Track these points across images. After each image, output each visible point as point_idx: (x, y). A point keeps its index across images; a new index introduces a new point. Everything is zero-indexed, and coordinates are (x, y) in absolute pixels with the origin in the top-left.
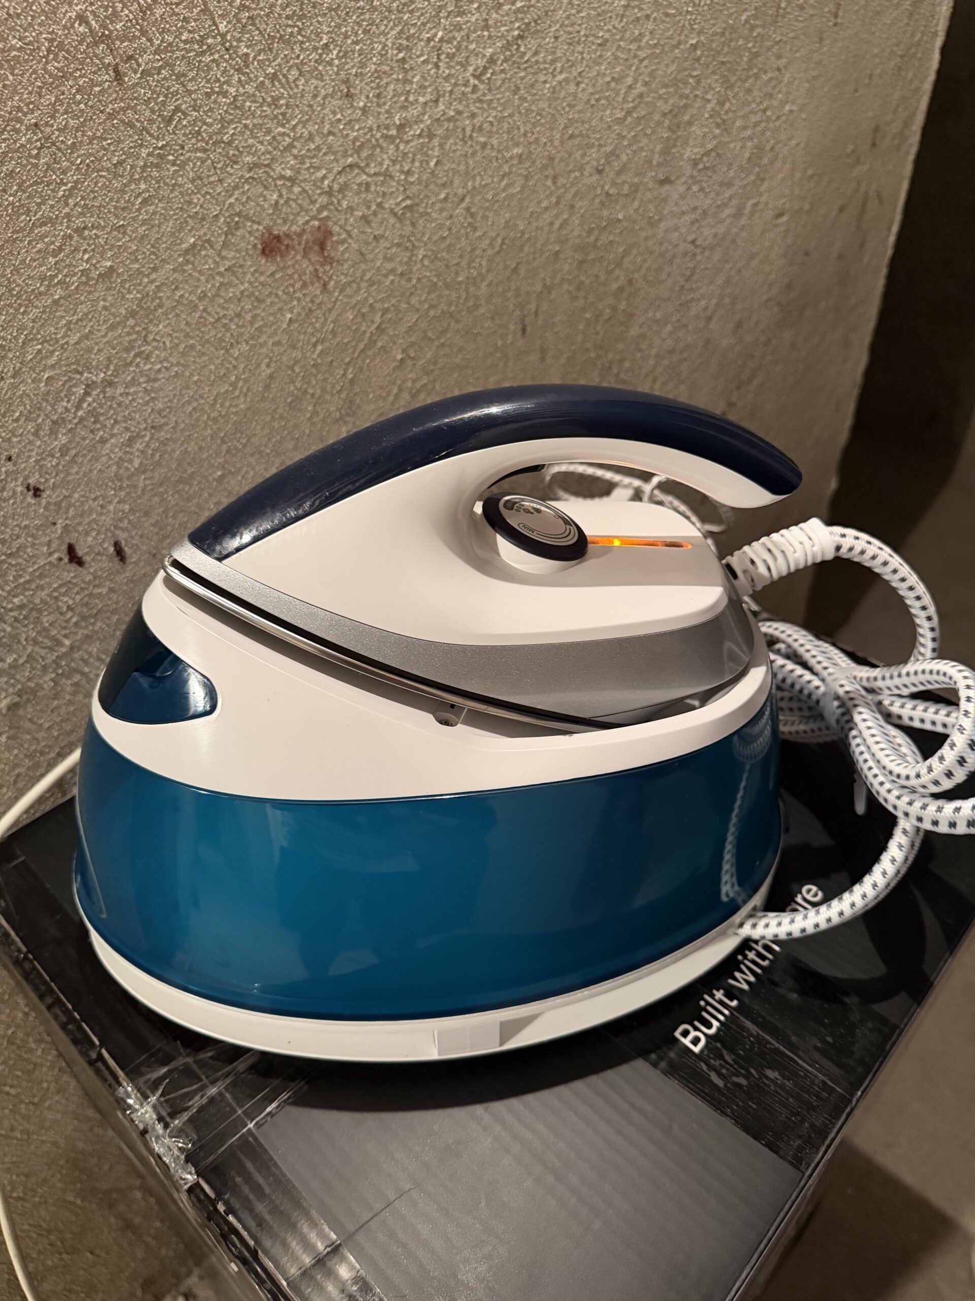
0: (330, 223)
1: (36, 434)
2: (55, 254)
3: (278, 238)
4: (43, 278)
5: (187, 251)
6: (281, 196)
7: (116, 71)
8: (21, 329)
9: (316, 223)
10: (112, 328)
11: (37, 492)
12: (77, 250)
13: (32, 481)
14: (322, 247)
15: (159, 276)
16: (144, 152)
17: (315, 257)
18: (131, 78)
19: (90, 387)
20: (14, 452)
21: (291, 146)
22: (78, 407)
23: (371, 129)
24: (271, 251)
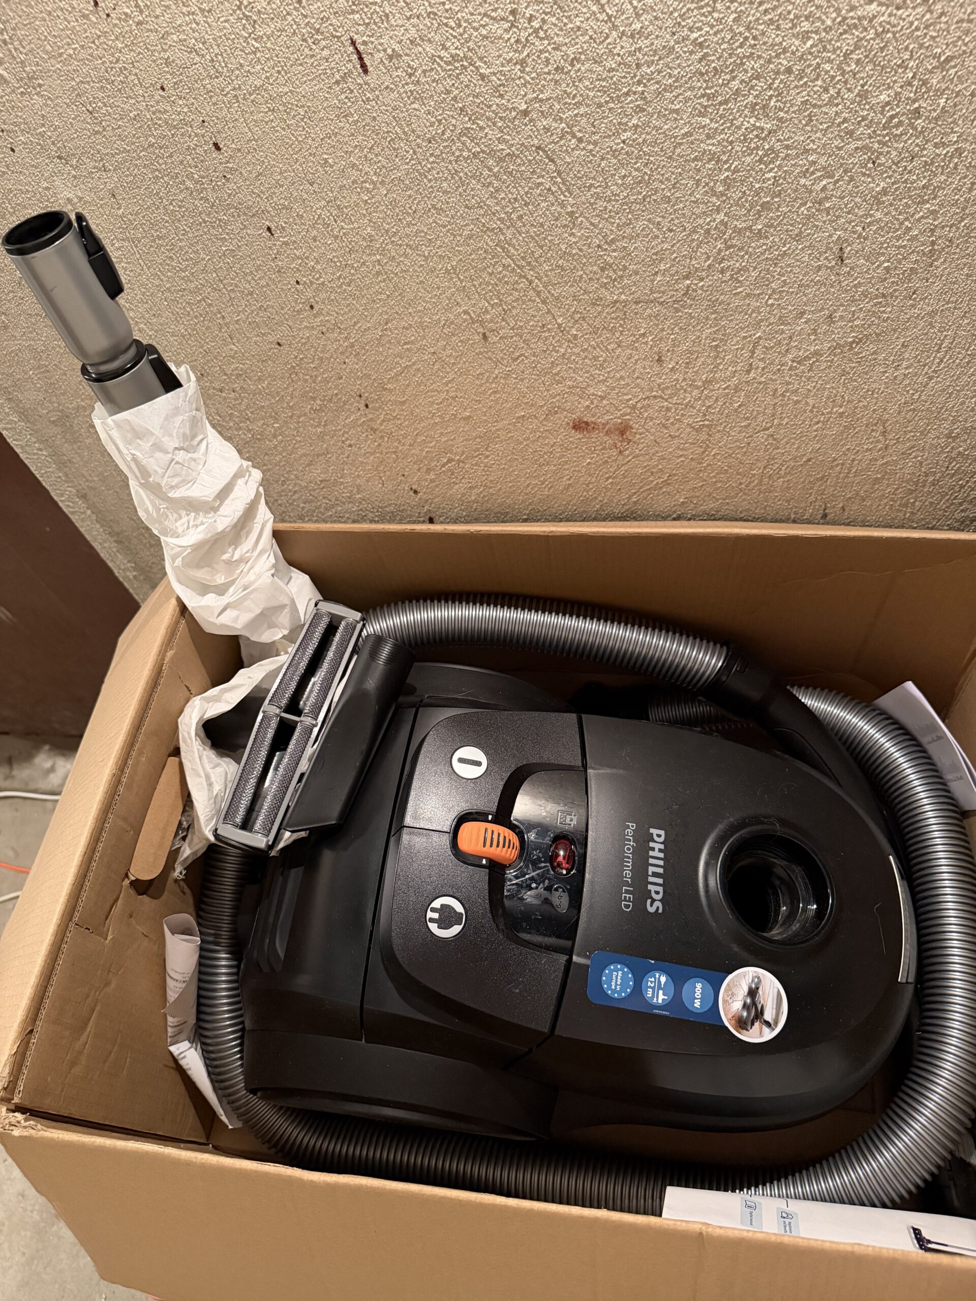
0: (631, 423)
1: (419, 470)
2: (437, 404)
3: (587, 423)
4: (430, 412)
5: (518, 418)
6: (592, 403)
7: (484, 334)
8: (415, 429)
9: (619, 421)
10: (467, 440)
11: (416, 492)
12: (451, 404)
13: (414, 487)
14: (622, 433)
15: (500, 425)
16: (496, 372)
17: (616, 437)
18: (493, 338)
19: (450, 461)
20: (406, 474)
21: (605, 381)
22: (443, 466)
23: (677, 380)
24: (580, 428)
